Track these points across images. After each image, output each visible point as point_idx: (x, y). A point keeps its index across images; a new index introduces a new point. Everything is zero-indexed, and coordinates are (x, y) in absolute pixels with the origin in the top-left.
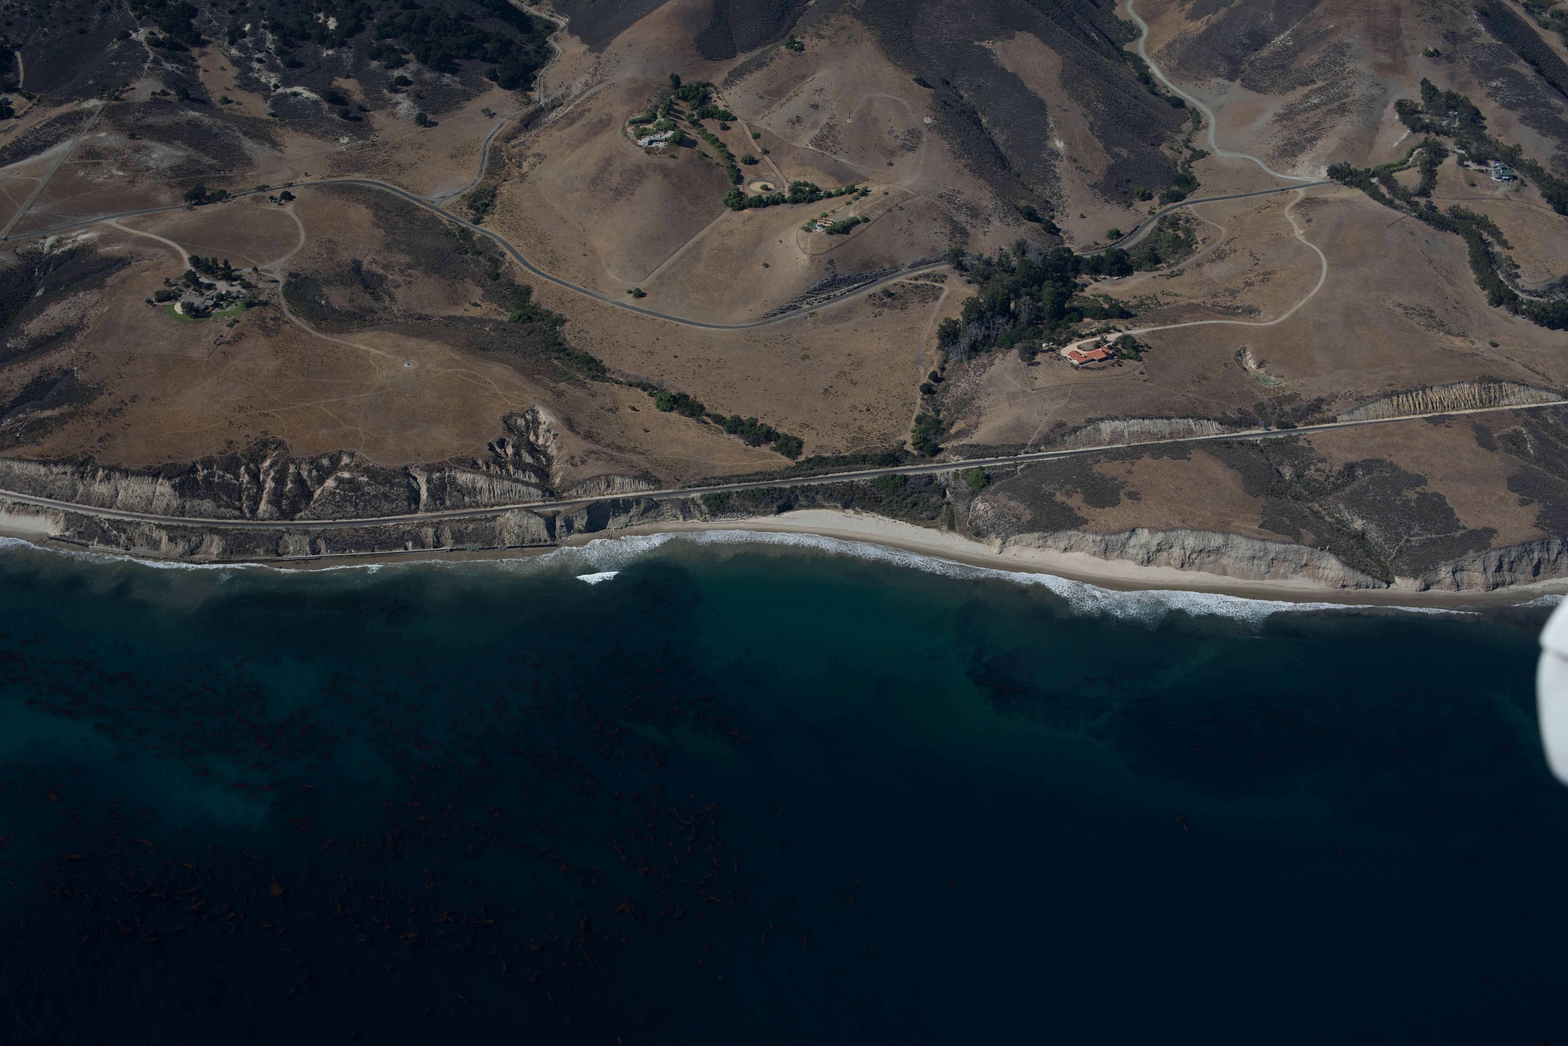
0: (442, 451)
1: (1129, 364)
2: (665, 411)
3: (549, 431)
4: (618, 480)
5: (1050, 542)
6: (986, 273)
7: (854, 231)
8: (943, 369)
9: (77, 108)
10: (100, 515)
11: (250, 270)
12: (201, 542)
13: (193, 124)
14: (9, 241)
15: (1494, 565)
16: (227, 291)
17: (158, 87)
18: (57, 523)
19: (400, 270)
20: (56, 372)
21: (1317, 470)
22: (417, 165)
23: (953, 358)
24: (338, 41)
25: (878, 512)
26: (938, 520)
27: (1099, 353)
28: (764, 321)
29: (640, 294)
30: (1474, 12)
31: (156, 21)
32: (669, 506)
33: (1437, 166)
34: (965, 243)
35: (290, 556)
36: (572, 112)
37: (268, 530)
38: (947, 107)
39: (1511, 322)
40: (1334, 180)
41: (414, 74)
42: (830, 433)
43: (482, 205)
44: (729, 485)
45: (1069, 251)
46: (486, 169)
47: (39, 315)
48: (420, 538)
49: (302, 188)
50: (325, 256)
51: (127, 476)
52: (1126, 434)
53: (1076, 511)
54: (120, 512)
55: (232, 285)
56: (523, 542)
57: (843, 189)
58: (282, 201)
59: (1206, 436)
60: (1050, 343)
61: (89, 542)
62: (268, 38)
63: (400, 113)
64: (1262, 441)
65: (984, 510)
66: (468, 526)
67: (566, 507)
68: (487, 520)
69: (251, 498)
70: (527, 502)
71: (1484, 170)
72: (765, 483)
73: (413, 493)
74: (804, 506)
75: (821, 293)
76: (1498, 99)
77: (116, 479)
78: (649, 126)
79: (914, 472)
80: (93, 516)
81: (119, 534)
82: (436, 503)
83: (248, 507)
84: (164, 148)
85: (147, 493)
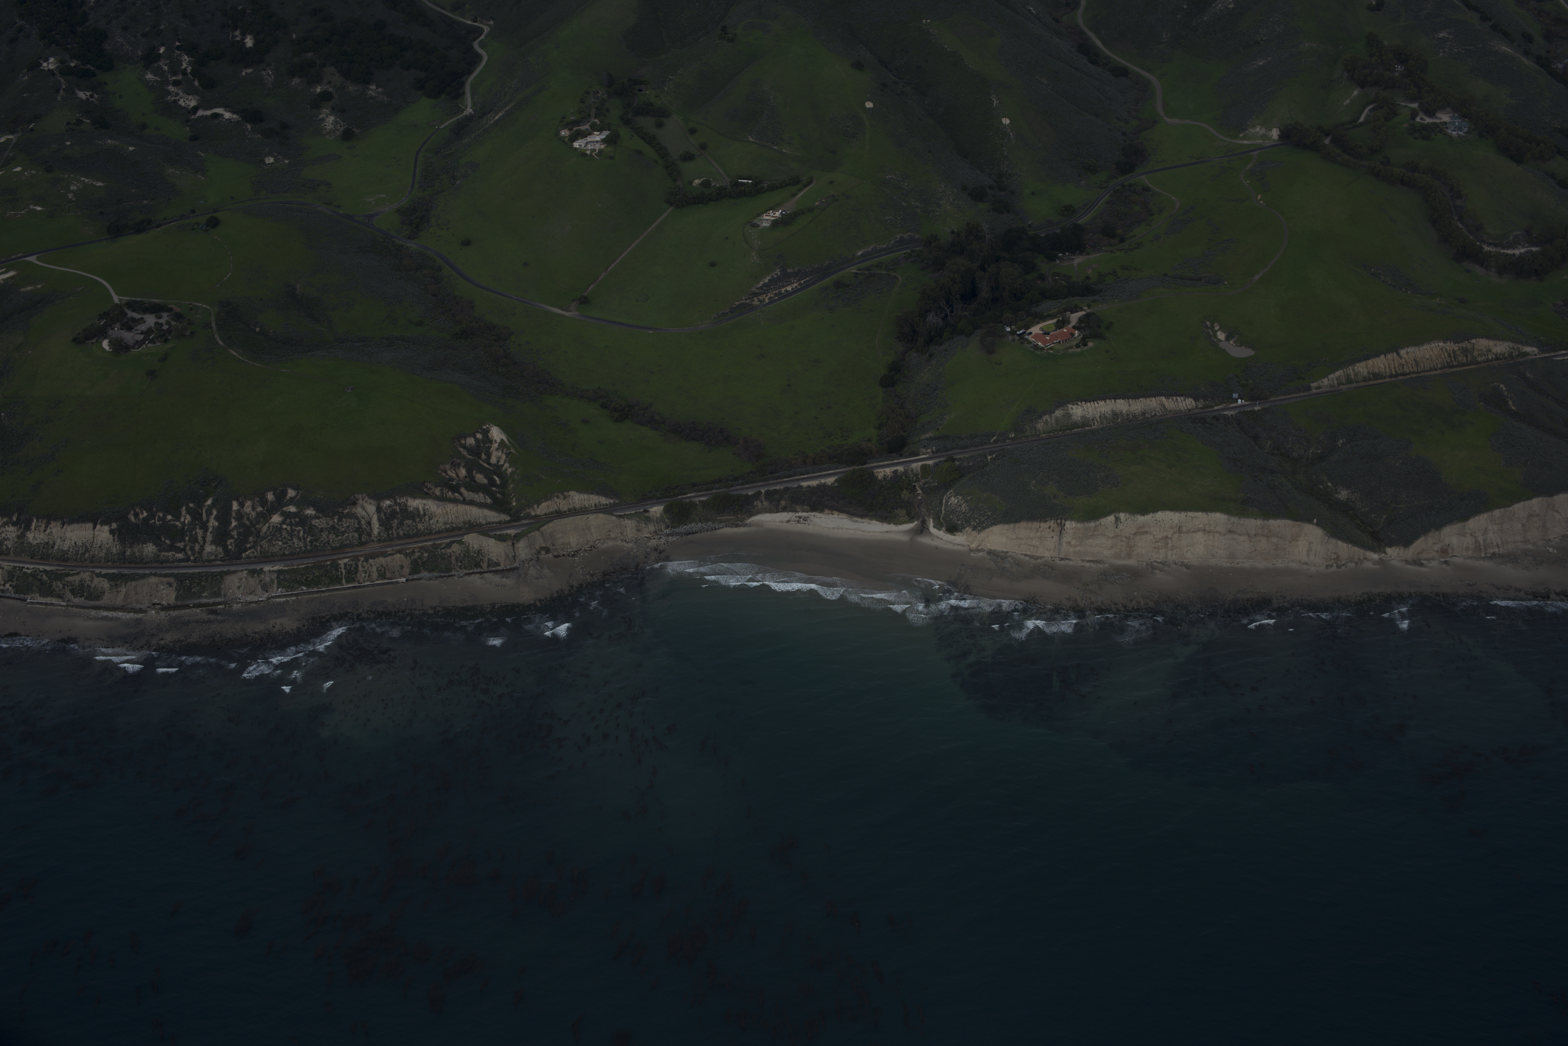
2: (618, 422)
3: (501, 449)
4: (576, 496)
6: (939, 259)
7: (801, 222)
8: (902, 360)
10: (37, 567)
13: (111, 153)
17: (73, 117)
19: (335, 291)
21: (1296, 441)
24: (256, 58)
25: (848, 513)
27: (1064, 334)
28: (715, 321)
29: (585, 302)
31: (66, 49)
32: (630, 520)
36: (503, 118)
38: (888, 90)
40: (1287, 143)
41: (336, 88)
42: (791, 433)
43: (417, 219)
44: (691, 495)
45: (1022, 230)
46: (419, 183)
49: (229, 212)
51: (65, 523)
52: (1097, 415)
53: (1052, 499)
54: (57, 562)
55: (161, 318)
56: (481, 568)
57: (787, 181)
58: (209, 227)
59: (1181, 413)
60: (1012, 327)
61: (26, 596)
62: (183, 60)
63: (325, 129)
64: (1238, 415)
65: (957, 504)
66: (422, 554)
67: (523, 528)
68: (442, 546)
69: (194, 539)
70: (482, 525)
71: (1438, 123)
72: (728, 490)
73: (364, 524)
74: (771, 511)
75: (771, 289)
76: (1446, 50)
77: (51, 528)
78: (583, 128)
79: (882, 468)
80: (29, 568)
81: (58, 585)
82: (388, 532)
83: (192, 549)
84: (83, 179)
85: (85, 541)
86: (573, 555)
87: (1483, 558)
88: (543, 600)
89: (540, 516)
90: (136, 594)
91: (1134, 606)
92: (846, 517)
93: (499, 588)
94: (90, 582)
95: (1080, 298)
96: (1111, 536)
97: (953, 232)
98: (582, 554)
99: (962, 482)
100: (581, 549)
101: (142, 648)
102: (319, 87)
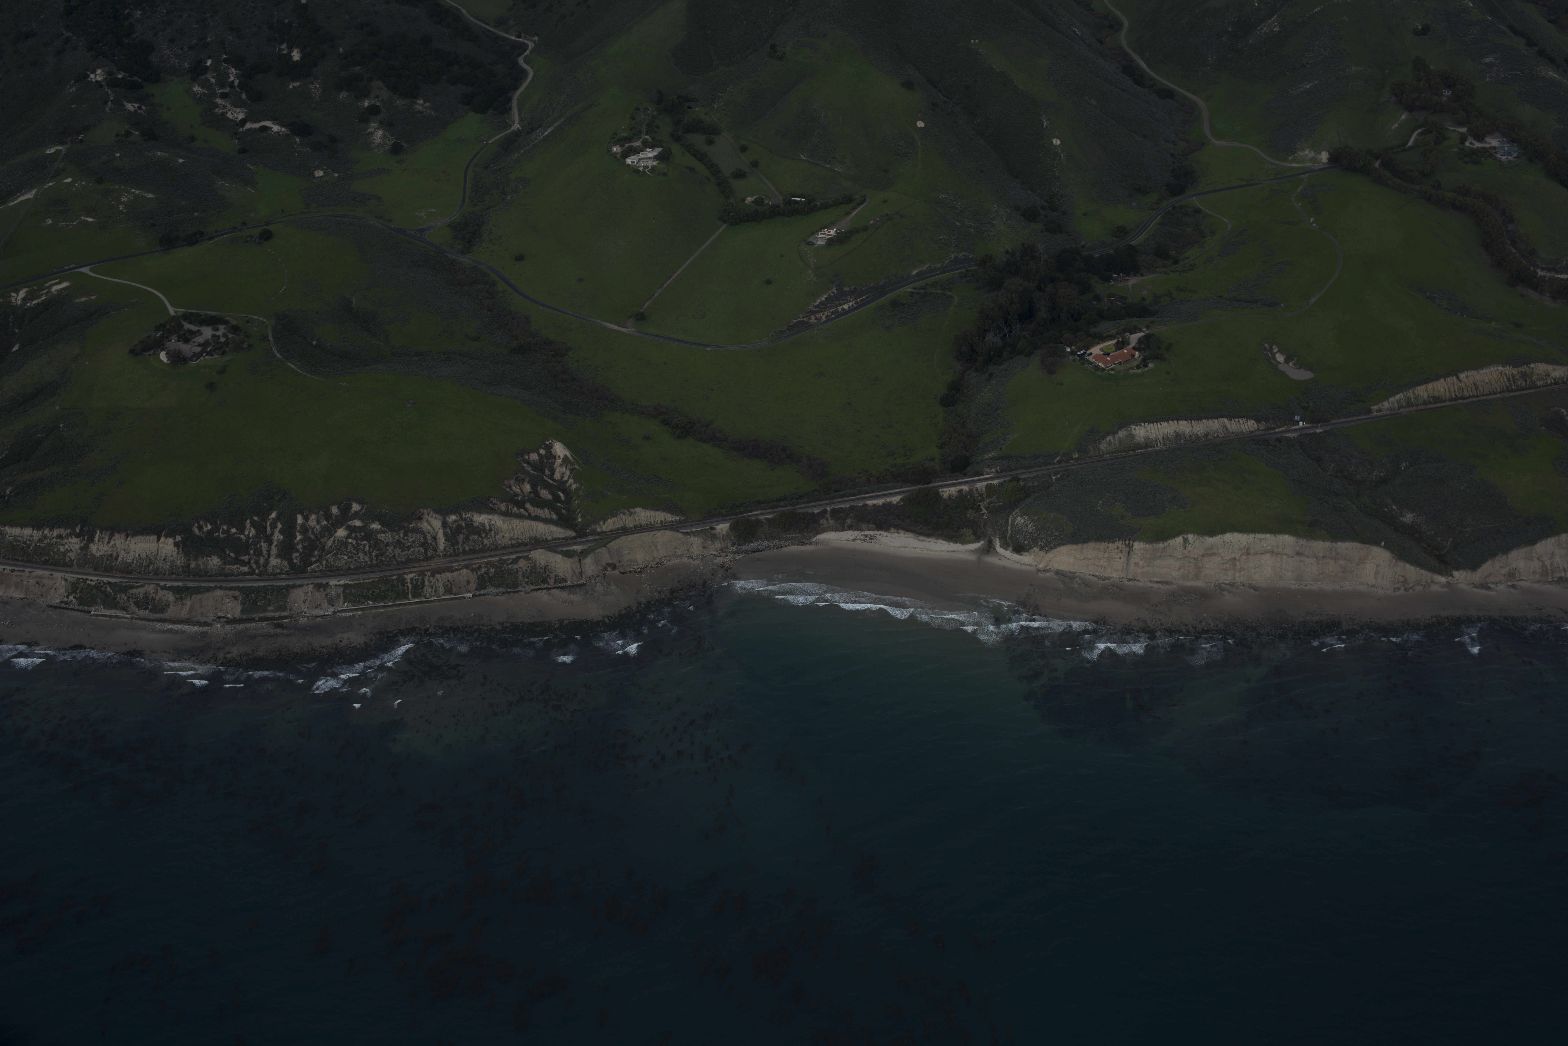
2: (678, 439)
3: (564, 465)
8: (961, 379)
9: (40, 155)
10: (101, 579)
13: (160, 165)
16: (214, 337)
17: (122, 128)
19: (391, 305)
20: (41, 430)
21: (1360, 464)
24: (304, 71)
25: (914, 532)
27: (1124, 355)
28: (773, 338)
29: (642, 318)
31: (113, 61)
32: (697, 537)
36: (552, 133)
37: (280, 586)
38: (938, 110)
40: (1336, 166)
41: (384, 102)
42: (854, 451)
43: (469, 234)
44: (757, 512)
46: (470, 197)
47: (18, 371)
49: (281, 225)
51: (129, 535)
53: (1120, 520)
54: (121, 574)
56: (548, 583)
57: (840, 199)
58: (262, 240)
59: (1243, 434)
60: (1073, 347)
61: (90, 608)
62: (231, 72)
63: (374, 143)
64: (1300, 437)
65: (1023, 524)
66: (489, 570)
67: (589, 545)
68: (509, 562)
69: (259, 553)
70: (548, 541)
71: (1488, 148)
72: (793, 508)
73: (429, 538)
74: (836, 530)
75: (828, 307)
76: (1493, 75)
77: (115, 540)
78: (635, 144)
79: (947, 488)
80: (93, 580)
81: (122, 598)
82: (454, 547)
83: (257, 562)
84: (134, 190)
85: (149, 553)
86: (640, 572)
87: (1550, 582)
88: (611, 617)
89: (606, 532)
90: (201, 607)
91: (1204, 628)
92: (913, 536)
93: (567, 604)
94: (154, 595)
95: (1138, 319)
96: (1179, 557)
97: (1007, 252)
98: (649, 571)
99: (1028, 502)
100: (647, 566)
101: (209, 661)
102: (366, 101)
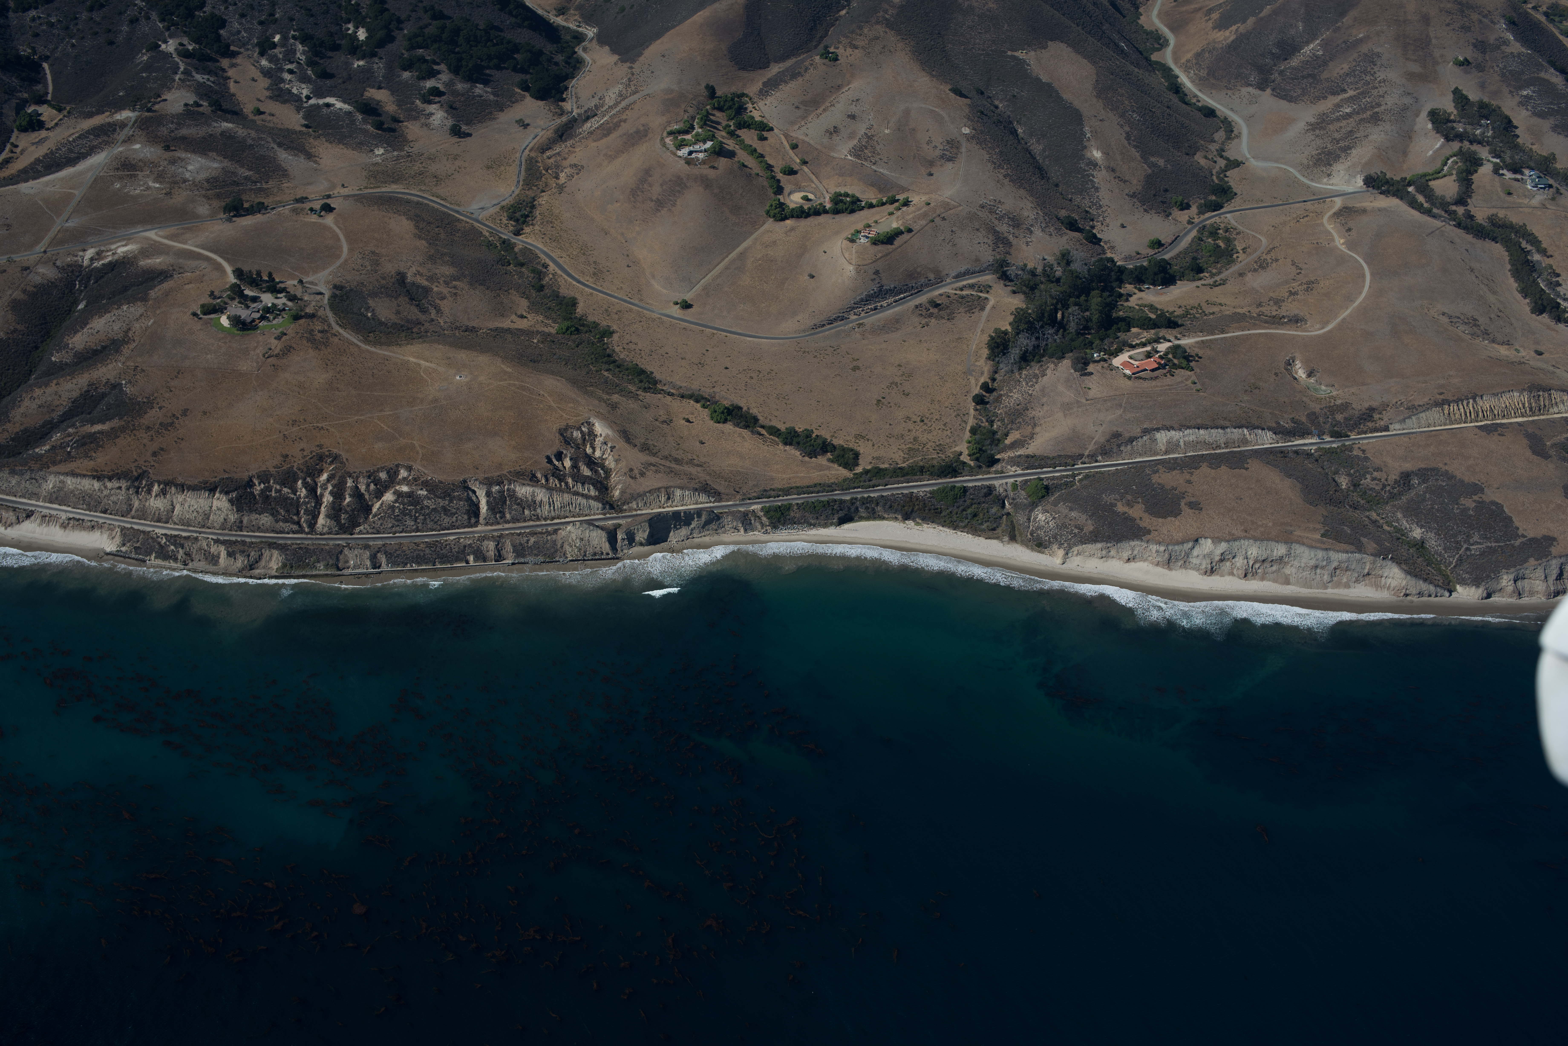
0: (500, 464)
1: (1181, 374)
2: (719, 422)
3: (605, 443)
4: (678, 492)
5: (1113, 553)
6: (1032, 283)
7: (898, 241)
8: (994, 380)
9: (110, 120)
10: (157, 530)
11: (295, 282)
12: (261, 556)
13: (227, 136)
14: (48, 254)
15: (1555, 573)
16: (273, 304)
17: (191, 98)
18: (113, 538)
19: (444, 281)
20: (104, 386)
21: (1374, 479)
22: (453, 176)
23: (1004, 368)
24: (369, 51)
25: (939, 524)
26: (999, 531)
27: (1151, 363)
28: (813, 331)
29: (686, 306)
30: (1502, 21)
31: (185, 32)
32: (730, 518)
33: (1472, 174)
34: (1008, 253)
35: (350, 571)
36: (607, 122)
37: (328, 545)
38: (984, 117)
39: (1554, 330)
40: (1370, 189)
41: (446, 85)
42: (886, 444)
43: (522, 216)
44: (789, 497)
45: (1111, 260)
46: (524, 180)
47: (83, 328)
48: (481, 552)
49: (341, 199)
50: (369, 268)
51: (183, 491)
52: (1182, 444)
53: (1138, 521)
54: (177, 527)
55: (277, 298)
56: (585, 555)
57: (884, 200)
59: (1261, 445)
60: (1101, 353)
61: (146, 558)
62: (298, 49)
63: (433, 124)
64: (1317, 450)
65: (1045, 520)
66: (529, 539)
67: (627, 520)
68: (548, 533)
69: (309, 512)
70: (587, 515)
71: (1519, 179)
72: (825, 494)
74: (865, 518)
75: (868, 304)
76: (1529, 107)
77: (171, 495)
78: (688, 137)
81: (177, 549)
82: (496, 516)
83: (307, 521)
84: (200, 159)
85: (202, 509)
89: (643, 509)
92: (937, 527)
95: (1167, 330)
96: (1194, 560)
97: (1043, 259)
99: (1050, 500)
102: (429, 83)
